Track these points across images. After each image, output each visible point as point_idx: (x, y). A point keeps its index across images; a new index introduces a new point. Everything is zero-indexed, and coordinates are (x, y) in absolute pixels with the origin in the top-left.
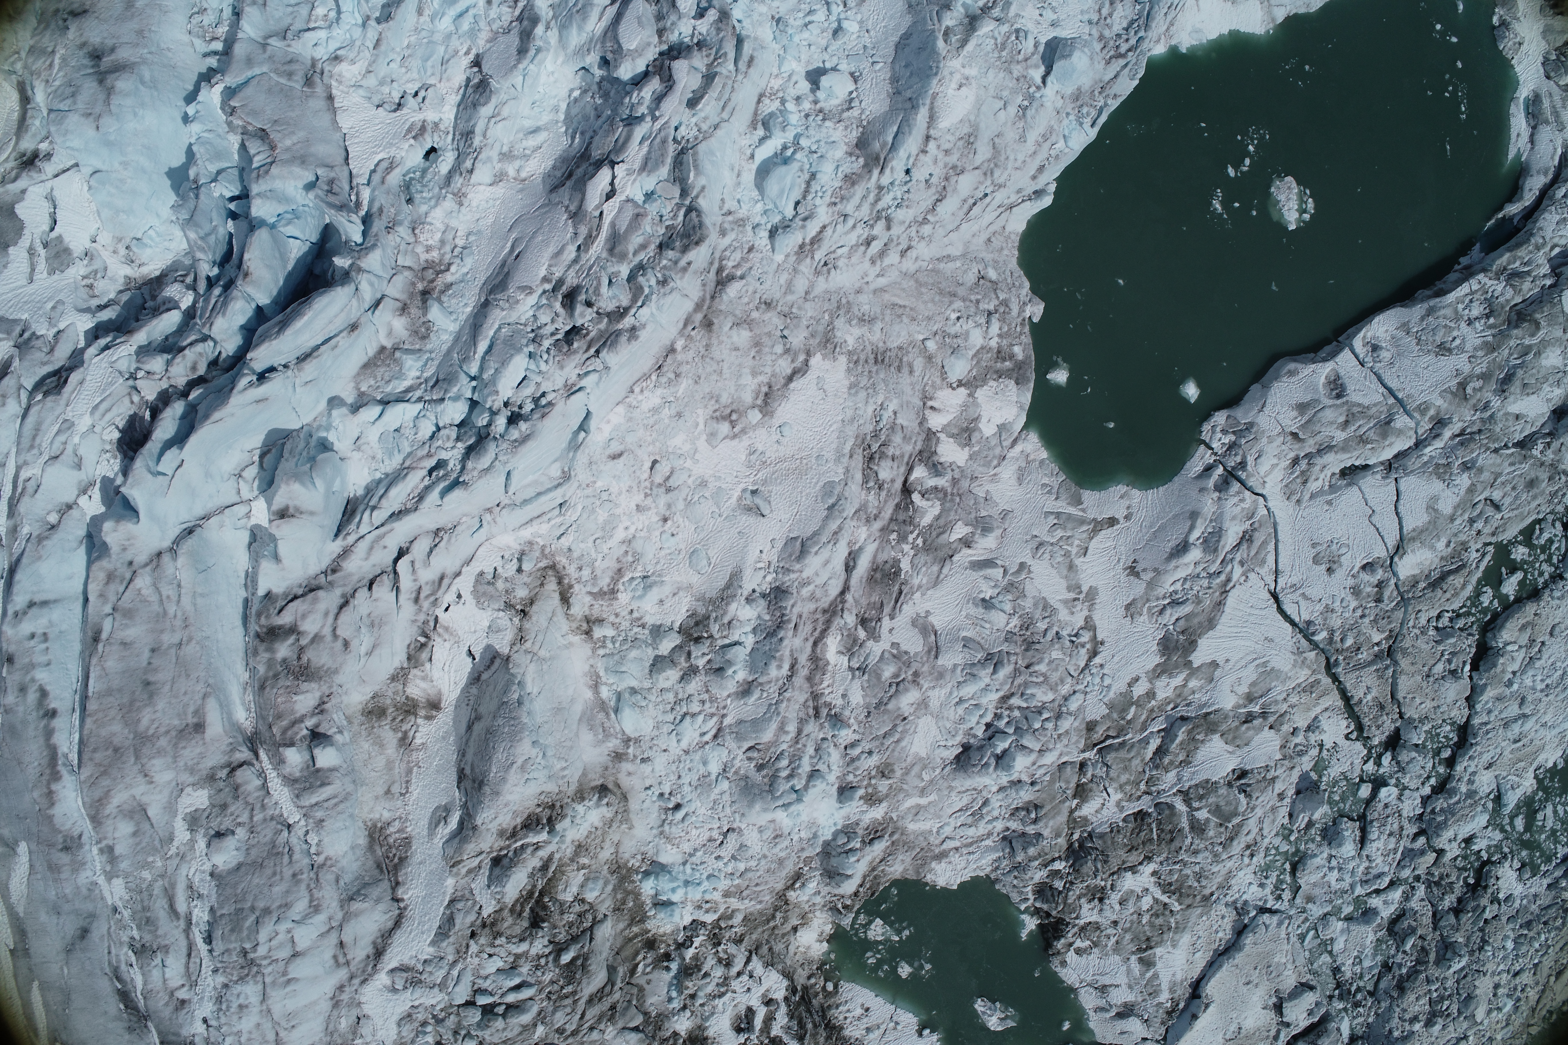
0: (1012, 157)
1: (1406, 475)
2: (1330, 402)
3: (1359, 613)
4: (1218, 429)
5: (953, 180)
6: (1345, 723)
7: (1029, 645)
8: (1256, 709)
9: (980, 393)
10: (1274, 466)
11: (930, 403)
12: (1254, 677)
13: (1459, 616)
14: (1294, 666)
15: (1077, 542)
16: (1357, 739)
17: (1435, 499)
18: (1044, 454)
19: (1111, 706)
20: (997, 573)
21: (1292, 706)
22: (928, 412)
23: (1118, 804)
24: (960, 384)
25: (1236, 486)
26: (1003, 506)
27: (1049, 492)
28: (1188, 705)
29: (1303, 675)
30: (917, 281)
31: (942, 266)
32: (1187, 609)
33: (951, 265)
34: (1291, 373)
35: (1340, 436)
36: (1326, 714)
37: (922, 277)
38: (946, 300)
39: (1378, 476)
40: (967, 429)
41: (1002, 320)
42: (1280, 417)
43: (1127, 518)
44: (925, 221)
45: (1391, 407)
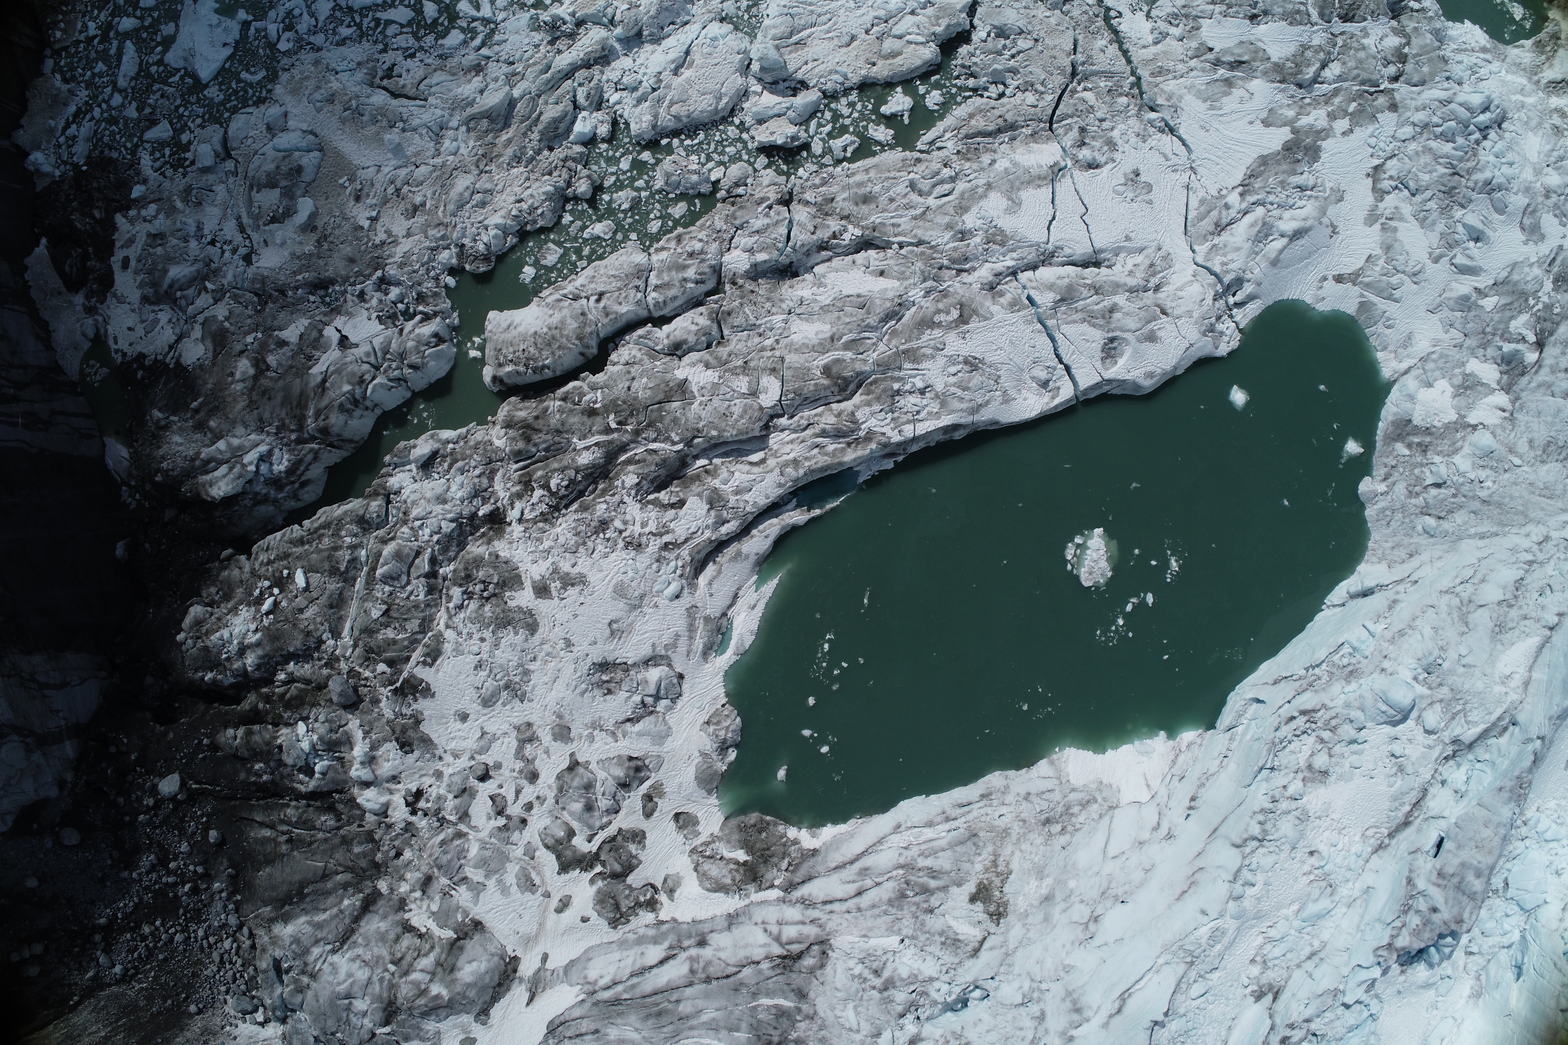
0: (1444, 615)
1: (1038, 245)
2: (1125, 335)
3: (1106, 125)
4: (1227, 339)
5: (1508, 596)
6: (1121, 28)
7: (1450, 192)
8: (1222, 72)
9: (1453, 416)
10: (1180, 289)
11: (1507, 414)
12: (1225, 100)
13: (975, 90)
14: (1181, 98)
15: (1378, 269)
16: (1108, 9)
17: (1009, 211)
18: (1380, 355)
19: (1373, 118)
20: (1460, 260)
21: (1182, 61)
22: (1509, 407)
23: (1366, 35)
24: (1474, 427)
25: (1227, 279)
26: (1435, 318)
27: (1388, 319)
28: (1292, 97)
29: (1171, 86)
30: (1526, 516)
31: (1494, 529)
32: (1295, 180)
33: (1482, 529)
34: (1150, 375)
35: (1120, 299)
36: (1143, 42)
37: (1522, 520)
38: (1496, 498)
39: (1067, 251)
40: (1466, 388)
41: (1419, 479)
42: (1175, 333)
43: (1325, 279)
44: (1530, 563)
45: (1052, 317)
